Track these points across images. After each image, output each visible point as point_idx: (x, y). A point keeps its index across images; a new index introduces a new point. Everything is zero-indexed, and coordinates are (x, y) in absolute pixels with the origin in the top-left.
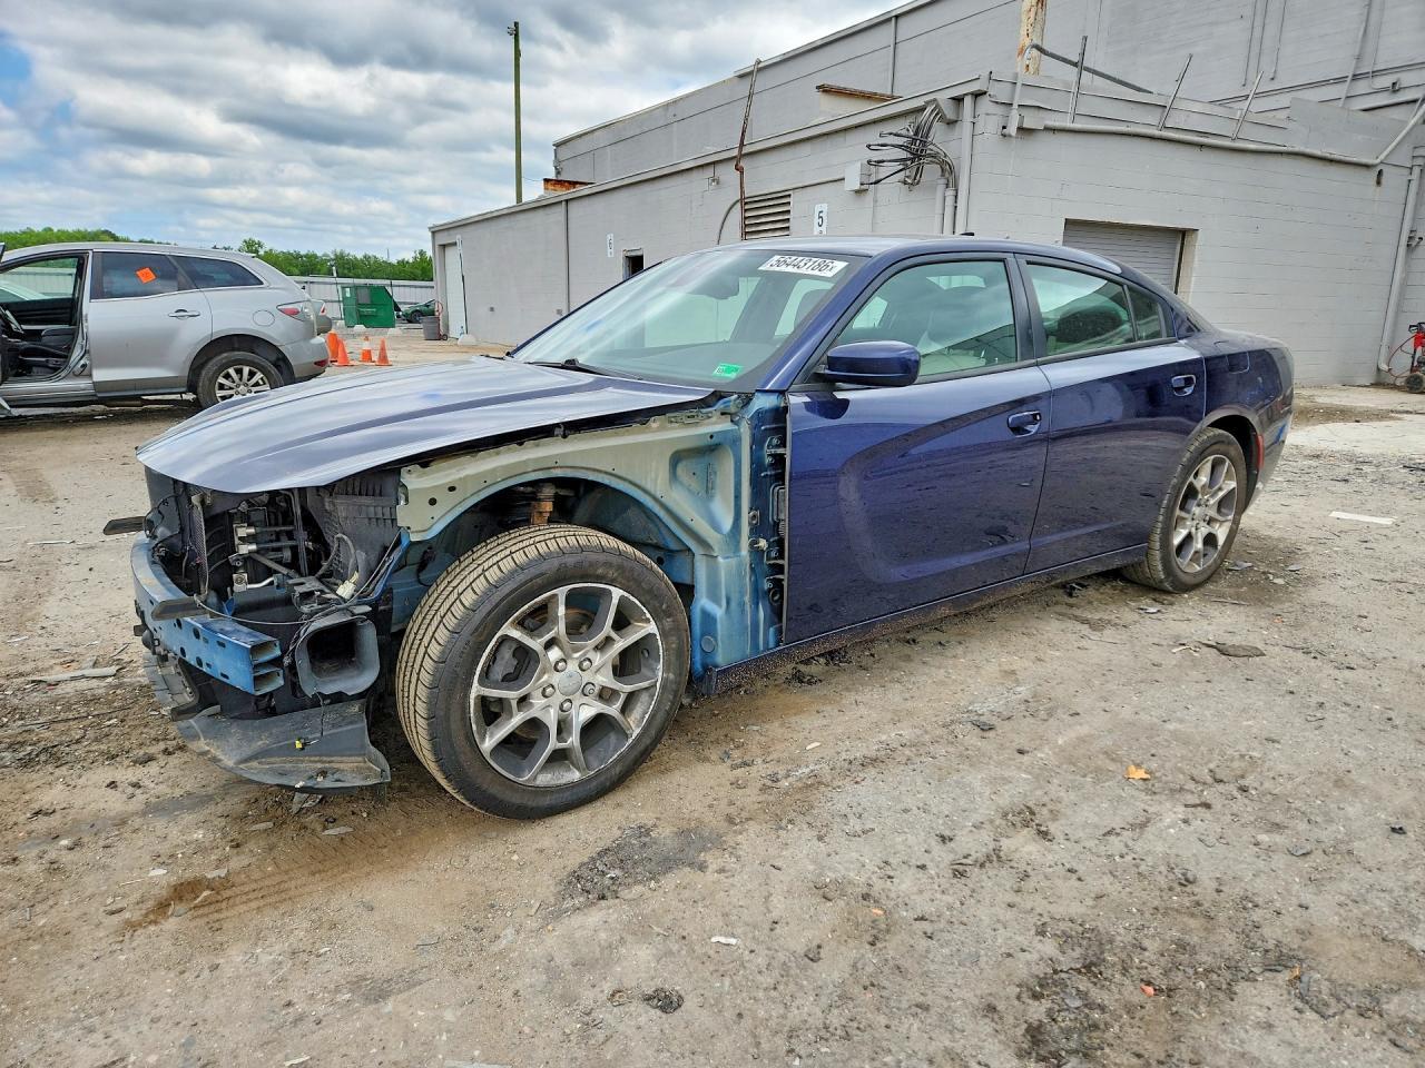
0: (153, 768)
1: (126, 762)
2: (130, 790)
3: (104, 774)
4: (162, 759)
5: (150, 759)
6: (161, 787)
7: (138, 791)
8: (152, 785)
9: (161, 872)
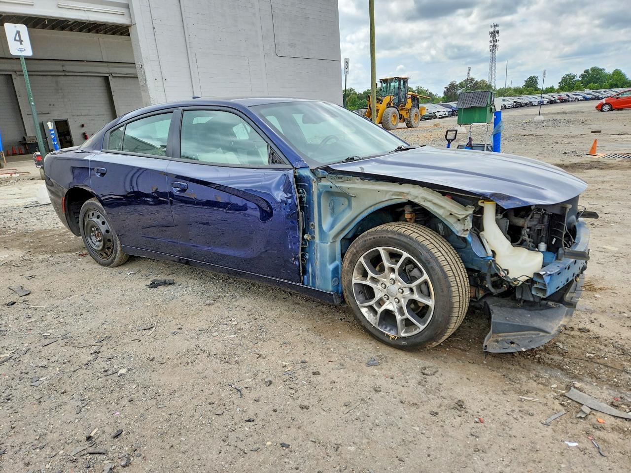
0: (581, 326)
1: (591, 333)
2: (595, 321)
3: (602, 333)
4: (576, 327)
5: (580, 330)
6: (583, 317)
7: (593, 319)
8: (586, 319)
9: (596, 296)
